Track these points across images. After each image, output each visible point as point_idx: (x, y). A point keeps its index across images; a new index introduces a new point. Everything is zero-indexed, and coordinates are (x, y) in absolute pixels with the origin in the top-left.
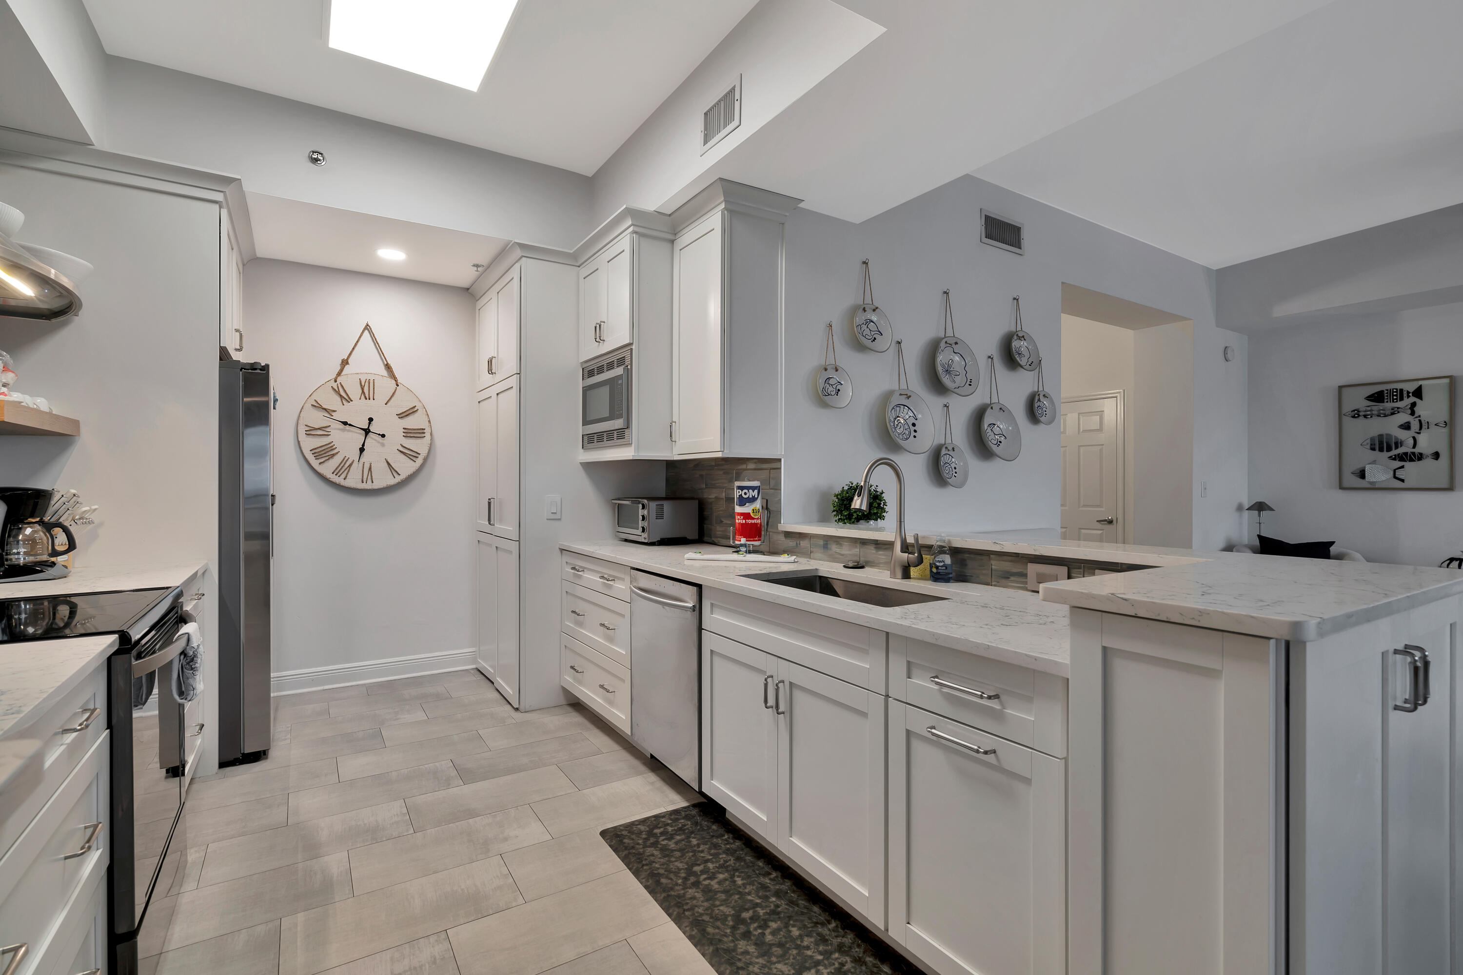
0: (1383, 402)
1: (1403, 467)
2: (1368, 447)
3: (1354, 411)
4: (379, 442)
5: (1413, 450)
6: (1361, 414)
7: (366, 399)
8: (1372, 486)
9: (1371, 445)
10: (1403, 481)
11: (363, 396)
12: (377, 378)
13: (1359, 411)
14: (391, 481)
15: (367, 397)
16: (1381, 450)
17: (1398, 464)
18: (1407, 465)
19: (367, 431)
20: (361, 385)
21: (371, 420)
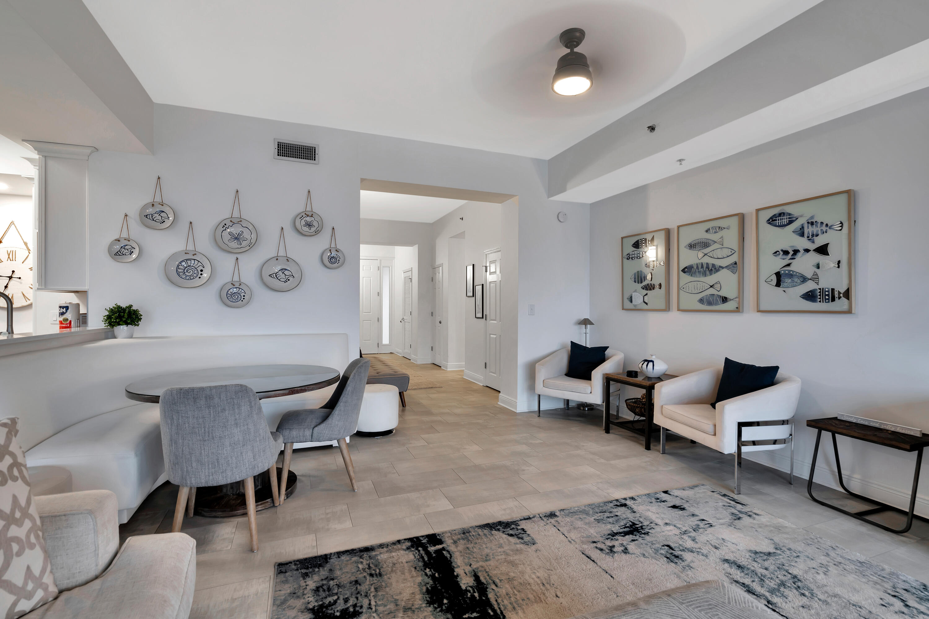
0: (639, 248)
1: (646, 294)
2: (633, 280)
3: (627, 255)
4: (18, 282)
5: (651, 282)
6: (631, 256)
7: (11, 260)
8: (634, 308)
9: (634, 278)
10: (647, 304)
11: (9, 259)
12: (17, 249)
13: (629, 255)
14: (25, 303)
15: (12, 260)
16: (638, 283)
17: (645, 292)
18: (649, 292)
19: (10, 278)
20: (8, 254)
21: (13, 272)
